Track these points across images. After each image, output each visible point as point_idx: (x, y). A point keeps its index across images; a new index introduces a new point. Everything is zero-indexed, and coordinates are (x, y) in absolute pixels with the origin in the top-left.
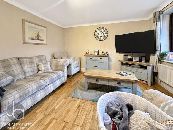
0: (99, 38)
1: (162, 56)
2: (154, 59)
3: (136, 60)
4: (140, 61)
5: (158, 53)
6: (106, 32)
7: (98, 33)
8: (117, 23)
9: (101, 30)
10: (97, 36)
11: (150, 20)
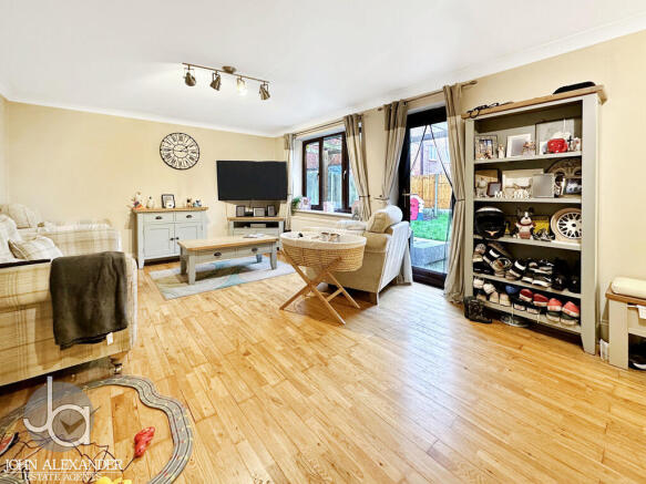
0: (174, 161)
1: (295, 203)
2: (285, 208)
3: (259, 214)
4: (266, 214)
5: (290, 200)
6: (194, 148)
7: (172, 146)
8: (221, 132)
9: (181, 139)
10: (168, 156)
11: (276, 139)
